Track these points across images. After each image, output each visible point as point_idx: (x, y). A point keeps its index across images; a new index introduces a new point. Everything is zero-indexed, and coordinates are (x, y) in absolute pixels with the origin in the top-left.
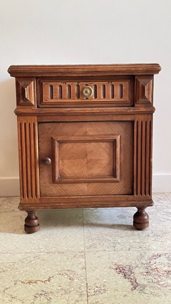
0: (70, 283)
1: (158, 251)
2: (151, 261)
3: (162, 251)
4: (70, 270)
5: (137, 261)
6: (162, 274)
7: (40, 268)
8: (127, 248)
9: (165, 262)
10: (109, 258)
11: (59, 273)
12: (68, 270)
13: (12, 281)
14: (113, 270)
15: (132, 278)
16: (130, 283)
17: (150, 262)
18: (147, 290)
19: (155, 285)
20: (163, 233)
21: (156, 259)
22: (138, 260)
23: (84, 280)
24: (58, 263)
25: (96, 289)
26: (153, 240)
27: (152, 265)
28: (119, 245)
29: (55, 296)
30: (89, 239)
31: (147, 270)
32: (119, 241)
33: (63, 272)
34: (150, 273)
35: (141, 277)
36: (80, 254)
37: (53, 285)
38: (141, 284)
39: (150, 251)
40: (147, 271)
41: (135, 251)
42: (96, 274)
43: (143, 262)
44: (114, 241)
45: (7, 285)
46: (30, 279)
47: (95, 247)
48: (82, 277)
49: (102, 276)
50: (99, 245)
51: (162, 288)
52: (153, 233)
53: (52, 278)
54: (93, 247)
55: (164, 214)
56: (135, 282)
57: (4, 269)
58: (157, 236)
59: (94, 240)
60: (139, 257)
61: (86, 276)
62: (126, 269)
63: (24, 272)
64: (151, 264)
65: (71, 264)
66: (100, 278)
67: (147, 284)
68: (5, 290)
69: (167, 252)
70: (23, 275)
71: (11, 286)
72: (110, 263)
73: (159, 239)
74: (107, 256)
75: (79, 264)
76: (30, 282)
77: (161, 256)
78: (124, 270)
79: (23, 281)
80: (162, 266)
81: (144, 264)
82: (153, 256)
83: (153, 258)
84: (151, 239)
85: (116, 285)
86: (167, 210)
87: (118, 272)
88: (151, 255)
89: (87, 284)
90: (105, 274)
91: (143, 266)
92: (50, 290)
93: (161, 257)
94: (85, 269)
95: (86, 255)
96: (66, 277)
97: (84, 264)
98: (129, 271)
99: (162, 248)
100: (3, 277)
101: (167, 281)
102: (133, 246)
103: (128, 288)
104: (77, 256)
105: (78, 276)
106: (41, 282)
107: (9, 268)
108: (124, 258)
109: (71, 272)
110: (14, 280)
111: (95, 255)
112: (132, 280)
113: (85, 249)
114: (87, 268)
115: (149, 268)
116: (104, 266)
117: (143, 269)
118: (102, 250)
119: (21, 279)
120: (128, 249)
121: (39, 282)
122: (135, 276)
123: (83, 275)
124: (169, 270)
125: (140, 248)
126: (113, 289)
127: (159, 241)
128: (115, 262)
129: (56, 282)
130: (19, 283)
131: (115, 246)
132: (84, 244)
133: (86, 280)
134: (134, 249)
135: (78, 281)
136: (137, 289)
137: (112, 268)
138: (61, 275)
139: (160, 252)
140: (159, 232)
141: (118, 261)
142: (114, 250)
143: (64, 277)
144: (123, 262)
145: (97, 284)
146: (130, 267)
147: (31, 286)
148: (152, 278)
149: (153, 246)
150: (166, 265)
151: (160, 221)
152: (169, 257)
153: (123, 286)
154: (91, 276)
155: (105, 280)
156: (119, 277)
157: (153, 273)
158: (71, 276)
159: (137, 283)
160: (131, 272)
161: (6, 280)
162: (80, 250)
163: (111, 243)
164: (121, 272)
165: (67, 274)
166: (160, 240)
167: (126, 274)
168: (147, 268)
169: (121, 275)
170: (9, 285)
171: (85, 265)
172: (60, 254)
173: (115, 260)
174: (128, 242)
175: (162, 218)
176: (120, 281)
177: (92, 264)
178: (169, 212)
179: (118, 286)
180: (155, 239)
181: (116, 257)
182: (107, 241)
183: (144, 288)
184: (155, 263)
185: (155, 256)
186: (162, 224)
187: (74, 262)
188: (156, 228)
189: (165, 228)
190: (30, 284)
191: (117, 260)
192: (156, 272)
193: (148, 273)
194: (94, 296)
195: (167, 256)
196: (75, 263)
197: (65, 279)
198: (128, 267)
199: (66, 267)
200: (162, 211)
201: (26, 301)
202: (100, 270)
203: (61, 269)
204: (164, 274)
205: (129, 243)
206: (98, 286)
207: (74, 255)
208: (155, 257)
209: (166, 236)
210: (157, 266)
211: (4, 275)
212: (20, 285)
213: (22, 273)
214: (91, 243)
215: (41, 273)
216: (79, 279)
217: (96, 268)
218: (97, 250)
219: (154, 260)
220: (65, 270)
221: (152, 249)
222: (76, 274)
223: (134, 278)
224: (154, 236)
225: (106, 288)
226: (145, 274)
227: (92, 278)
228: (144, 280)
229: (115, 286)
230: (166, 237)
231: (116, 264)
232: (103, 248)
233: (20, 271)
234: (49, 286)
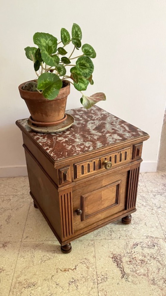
0: (87, 271)
1: (136, 240)
2: (132, 250)
7: (69, 257)
9: (140, 252)
10: (108, 247)
11: (81, 261)
12: (85, 259)
13: (55, 269)
14: (111, 259)
16: (121, 271)
17: (132, 252)
18: (130, 278)
19: (135, 273)
20: (139, 221)
21: (135, 248)
22: (125, 250)
23: (95, 269)
24: (79, 252)
25: (102, 277)
27: (133, 254)
28: (114, 234)
29: (80, 283)
31: (130, 259)
32: (114, 229)
33: (83, 261)
34: (132, 262)
35: (126, 266)
36: (91, 242)
37: (78, 273)
38: (126, 272)
39: (132, 239)
42: (101, 263)
43: (128, 251)
44: (110, 229)
45: (53, 273)
46: (65, 267)
49: (105, 264)
50: (102, 233)
51: (138, 276)
52: (134, 220)
53: (77, 267)
54: (99, 236)
56: (123, 271)
57: (49, 256)
58: (136, 223)
60: (125, 246)
61: (96, 265)
62: (118, 258)
65: (87, 253)
66: (104, 267)
67: (130, 273)
68: (52, 277)
69: (141, 241)
70: (61, 263)
71: (55, 274)
72: (109, 252)
73: (137, 226)
74: (107, 245)
75: (91, 252)
76: (65, 270)
79: (61, 269)
80: (138, 255)
81: (128, 253)
83: (133, 247)
84: (132, 227)
85: (113, 273)
87: (114, 261)
88: (132, 244)
89: (97, 272)
90: (107, 263)
91: (128, 255)
92: (76, 277)
93: (138, 246)
95: (95, 244)
97: (94, 252)
98: (120, 260)
99: (139, 236)
101: (141, 270)
102: (122, 235)
103: (120, 276)
104: (90, 245)
105: (92, 265)
107: (52, 256)
108: (117, 247)
109: (87, 260)
111: (100, 244)
112: (122, 269)
113: (94, 238)
114: (96, 257)
115: (131, 257)
116: (106, 255)
117: (128, 258)
118: (104, 239)
120: (119, 238)
121: (70, 270)
122: (123, 265)
123: (94, 264)
124: (142, 259)
125: (126, 236)
126: (111, 277)
128: (112, 251)
129: (80, 270)
130: (59, 271)
131: (111, 234)
134: (123, 238)
135: (91, 269)
136: (124, 277)
137: (111, 257)
138: (82, 264)
139: (138, 240)
140: (137, 219)
141: (114, 250)
142: (111, 239)
143: (84, 265)
144: (116, 251)
145: (102, 272)
147: (66, 274)
148: (132, 267)
149: (133, 235)
150: (141, 254)
152: (142, 246)
153: (116, 275)
154: (99, 265)
155: (106, 269)
156: (114, 266)
158: (88, 264)
159: (124, 272)
161: (52, 268)
162: (91, 238)
163: (109, 231)
165: (85, 262)
166: (138, 229)
167: (118, 263)
169: (115, 264)
171: (95, 254)
172: (80, 242)
173: (111, 249)
174: (119, 230)
175: (139, 203)
176: (115, 270)
177: (99, 253)
178: (143, 197)
179: (114, 275)
180: (135, 227)
181: (112, 246)
183: (128, 277)
184: (134, 252)
186: (139, 211)
188: (136, 215)
189: (141, 215)
190: (65, 272)
192: (135, 261)
193: (130, 262)
194: (101, 284)
196: (89, 252)
197: (84, 267)
198: (119, 256)
199: (84, 256)
201: (64, 288)
202: (104, 258)
203: (81, 257)
204: (139, 263)
205: (119, 232)
206: (103, 275)
207: (88, 244)
208: (135, 246)
209: (141, 224)
210: (136, 256)
211: (50, 263)
212: (60, 273)
213: (60, 261)
214: (97, 232)
215: (70, 261)
216: (92, 267)
217: (101, 257)
218: (101, 238)
222: (90, 262)
223: (123, 267)
224: (134, 224)
225: (107, 276)
227: (99, 267)
228: (128, 269)
229: (112, 275)
231: (112, 253)
232: (104, 236)
233: (58, 259)
234: (76, 274)
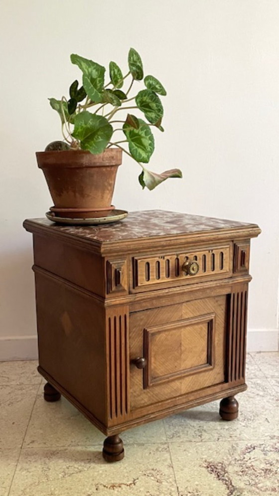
0: (158, 487)
1: (251, 441)
2: (245, 456)
3: (256, 441)
4: (155, 469)
5: (229, 456)
6: (259, 473)
7: (121, 467)
8: (215, 438)
9: (261, 458)
10: (197, 452)
11: (144, 473)
12: (153, 469)
13: (92, 484)
14: (204, 469)
15: (227, 479)
16: (225, 485)
17: (244, 458)
18: (244, 495)
19: (254, 488)
20: (254, 416)
21: (251, 453)
22: (231, 456)
23: (173, 483)
24: (140, 461)
25: (189, 495)
26: (244, 426)
27: (247, 461)
28: (206, 434)
30: (170, 426)
31: (241, 468)
32: (205, 427)
33: (148, 472)
34: (246, 472)
35: (236, 478)
36: (162, 446)
37: (140, 491)
38: (237, 487)
39: (242, 441)
40: (243, 470)
41: (225, 441)
42: (185, 475)
43: (236, 458)
44: (199, 428)
45: (88, 491)
46: (112, 482)
47: (179, 436)
48: (170, 478)
49: (193, 476)
50: (183, 434)
51: (261, 492)
52: (243, 415)
53: (137, 481)
54: (177, 437)
55: (253, 386)
56: (231, 484)
57: (80, 468)
58: (248, 419)
59: (175, 427)
60: (230, 451)
61: (175, 477)
62: (218, 468)
63: (103, 471)
64: (246, 459)
65: (155, 461)
66: (191, 480)
67: (244, 487)
69: (261, 443)
70: (104, 476)
71: (94, 493)
72: (199, 459)
73: (250, 423)
74: (194, 449)
75: (164, 460)
76: (113, 486)
77: (256, 448)
78: (217, 468)
79: (105, 484)
80: (258, 462)
81: (238, 461)
82: (247, 449)
83: (247, 451)
84: (241, 424)
85: (210, 489)
86: (255, 380)
87: (210, 471)
88: (244, 447)
89: (178, 488)
90: (196, 474)
91: (237, 462)
93: (256, 450)
94: (172, 467)
95: (170, 448)
96: (152, 478)
97: (169, 460)
98: (222, 470)
99: (256, 437)
100: (80, 479)
101: (265, 483)
102: (223, 435)
103: (224, 493)
104: (160, 449)
105: (166, 477)
106: (126, 486)
107: (85, 467)
108: (214, 451)
109: (156, 472)
110: (94, 483)
111: (180, 448)
112: (227, 482)
113: (167, 440)
114: (174, 467)
115: (244, 465)
116: (193, 463)
117: (237, 467)
118: (187, 441)
119: (102, 483)
120: (217, 439)
121: (123, 486)
122: (230, 476)
123: (171, 476)
124: (266, 468)
125: (231, 437)
126: (207, 495)
127: (250, 427)
128: (205, 458)
129: (143, 486)
130: (101, 487)
131: (201, 435)
132: (165, 433)
133: (176, 483)
134: (224, 439)
135: (167, 484)
136: (234, 493)
137: (203, 466)
138: (146, 476)
139: (254, 442)
140: (249, 413)
141: (208, 456)
142: (201, 441)
143: (150, 479)
144: (214, 458)
145: (189, 488)
146: (222, 464)
147: (116, 492)
148: (248, 479)
149: (245, 435)
150: (262, 461)
151: (249, 397)
152: (264, 449)
153: (217, 491)
154: (181, 477)
155: (197, 483)
156: (212, 478)
157: (249, 472)
158: (158, 477)
159: (233, 486)
160: (224, 471)
161: (86, 483)
162: (162, 441)
163: (196, 431)
164: (212, 471)
165: (153, 474)
166: (252, 426)
167: (219, 474)
168: (242, 466)
169: (213, 475)
170: (91, 491)
171: (171, 463)
172: (140, 447)
173: (204, 455)
174: (216, 428)
175: (250, 392)
176: (213, 483)
177: (179, 461)
178: (258, 384)
179: (212, 491)
180: (246, 424)
181: (205, 450)
182: (191, 427)
183: (241, 493)
184: (250, 459)
185: (249, 448)
186: (251, 402)
187: (158, 458)
188: (246, 408)
189: (256, 407)
190: (114, 489)
191: (206, 455)
192: (253, 470)
193: (243, 473)
195: (262, 448)
196: (159, 460)
197: (152, 481)
198: (220, 464)
199: (150, 465)
200: (250, 381)
202: (189, 468)
203: (145, 467)
204: (261, 473)
205: (216, 431)
206: (191, 491)
207: (155, 448)
208: (249, 450)
209: (259, 420)
210: (253, 464)
211: (81, 476)
212: (103, 490)
213: (102, 474)
214: (173, 431)
215: (123, 473)
216: (168, 481)
217: (185, 466)
218: (181, 440)
219: (247, 454)
220: (149, 470)
221: (244, 439)
222: (163, 474)
223: (229, 479)
224: (244, 420)
225: (199, 493)
226: (241, 473)
227: (182, 480)
228: (240, 481)
229: (209, 491)
230: (259, 422)
231: (206, 461)
232: (187, 438)
233: (98, 471)
234: (136, 491)
